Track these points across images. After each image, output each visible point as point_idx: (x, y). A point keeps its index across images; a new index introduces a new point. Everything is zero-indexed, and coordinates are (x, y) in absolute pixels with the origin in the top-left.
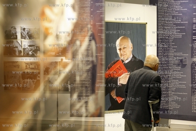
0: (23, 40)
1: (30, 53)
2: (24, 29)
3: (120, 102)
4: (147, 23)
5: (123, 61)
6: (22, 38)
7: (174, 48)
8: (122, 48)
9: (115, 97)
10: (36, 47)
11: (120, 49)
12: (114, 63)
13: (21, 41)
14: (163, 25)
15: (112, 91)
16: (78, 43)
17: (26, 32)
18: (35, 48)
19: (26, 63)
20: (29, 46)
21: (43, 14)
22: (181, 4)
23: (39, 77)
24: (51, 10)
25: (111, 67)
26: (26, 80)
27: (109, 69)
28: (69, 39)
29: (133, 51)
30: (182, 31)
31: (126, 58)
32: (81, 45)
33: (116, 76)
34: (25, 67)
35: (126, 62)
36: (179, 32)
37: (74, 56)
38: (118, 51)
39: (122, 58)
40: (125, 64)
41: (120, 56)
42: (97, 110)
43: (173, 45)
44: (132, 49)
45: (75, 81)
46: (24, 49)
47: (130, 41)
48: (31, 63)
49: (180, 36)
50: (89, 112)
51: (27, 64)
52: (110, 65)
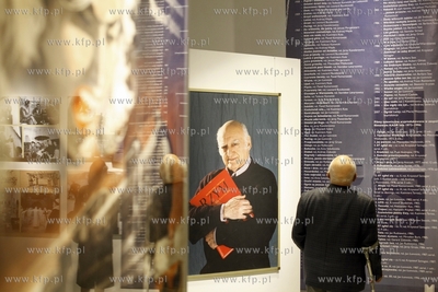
0: (24, 125)
1: (40, 153)
2: (27, 103)
3: (224, 256)
4: (280, 94)
5: (231, 172)
6: (22, 121)
7: (335, 146)
8: (229, 145)
9: (214, 246)
10: (53, 141)
11: (225, 148)
12: (213, 176)
13: (21, 128)
14: (314, 99)
15: (208, 233)
16: (136, 144)
17: (31, 109)
18: (50, 143)
19: (30, 175)
20: (37, 138)
21: (77, 101)
22: (350, 56)
23: (58, 204)
24: (91, 92)
25: (207, 183)
26: (30, 210)
27: (202, 187)
28: (120, 139)
29: (252, 152)
30: (352, 109)
31: (237, 166)
32: (141, 148)
33: (217, 202)
34: (28, 183)
35: (238, 173)
36: (347, 113)
37: (130, 166)
38: (221, 152)
39: (229, 166)
40: (235, 178)
41: (225, 162)
42: (171, 267)
43: (333, 139)
44: (249, 148)
45: (131, 212)
46: (27, 145)
47: (245, 130)
48: (42, 175)
49: (347, 120)
50: (157, 271)
51: (32, 175)
52: (204, 179)
